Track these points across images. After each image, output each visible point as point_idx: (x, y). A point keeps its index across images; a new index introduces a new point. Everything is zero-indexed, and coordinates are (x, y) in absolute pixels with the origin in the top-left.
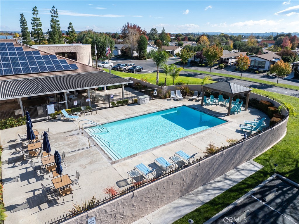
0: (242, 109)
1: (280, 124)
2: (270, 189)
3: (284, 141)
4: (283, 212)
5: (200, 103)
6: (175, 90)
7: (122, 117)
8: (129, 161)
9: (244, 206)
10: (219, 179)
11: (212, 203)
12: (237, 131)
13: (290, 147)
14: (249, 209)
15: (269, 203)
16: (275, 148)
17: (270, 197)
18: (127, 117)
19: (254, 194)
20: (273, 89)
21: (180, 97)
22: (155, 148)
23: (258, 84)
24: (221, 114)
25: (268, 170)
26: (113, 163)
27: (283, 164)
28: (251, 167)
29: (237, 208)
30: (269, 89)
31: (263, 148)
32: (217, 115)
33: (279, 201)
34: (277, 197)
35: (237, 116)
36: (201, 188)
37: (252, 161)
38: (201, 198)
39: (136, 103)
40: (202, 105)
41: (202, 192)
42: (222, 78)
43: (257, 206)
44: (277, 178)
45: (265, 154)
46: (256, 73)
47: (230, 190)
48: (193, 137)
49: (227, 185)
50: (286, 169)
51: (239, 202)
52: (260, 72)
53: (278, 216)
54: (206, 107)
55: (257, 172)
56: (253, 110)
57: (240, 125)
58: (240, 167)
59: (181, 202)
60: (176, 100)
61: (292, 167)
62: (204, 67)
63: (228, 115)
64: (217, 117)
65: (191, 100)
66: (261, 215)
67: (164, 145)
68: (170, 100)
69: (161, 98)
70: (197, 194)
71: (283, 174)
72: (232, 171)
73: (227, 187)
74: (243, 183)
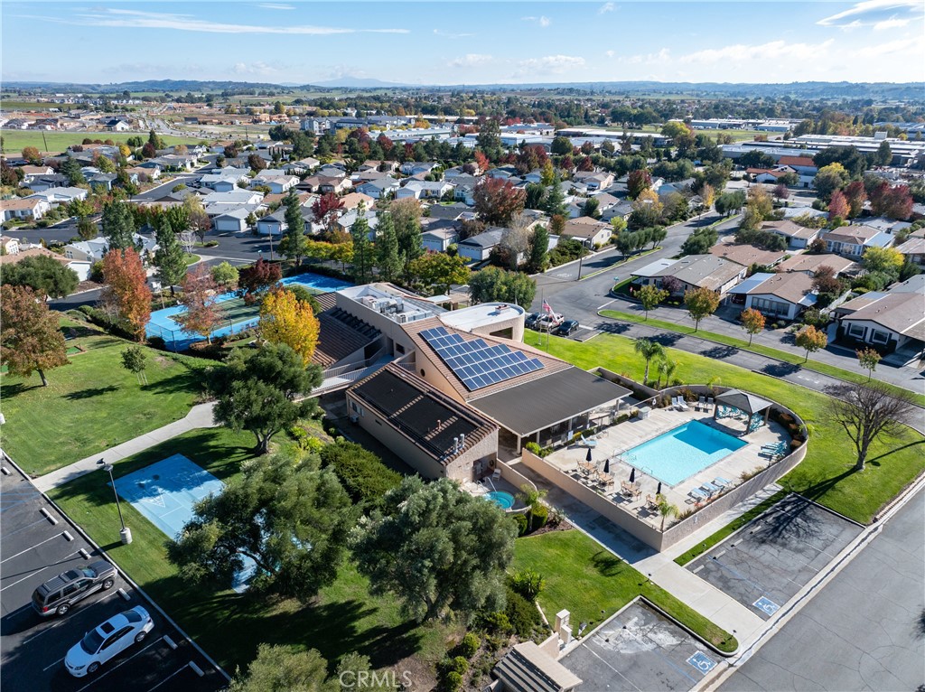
0: (762, 423)
1: (798, 450)
2: (789, 503)
3: (802, 464)
4: (796, 516)
5: (711, 414)
6: (675, 395)
7: (639, 441)
8: (681, 486)
9: (771, 514)
10: (751, 497)
11: (751, 512)
12: (760, 455)
13: (807, 470)
14: (774, 515)
15: (788, 512)
16: (793, 470)
17: (788, 508)
18: (645, 439)
19: (777, 507)
20: (800, 375)
21: (685, 407)
22: (695, 475)
23: (777, 363)
24: (740, 432)
25: (787, 490)
26: (671, 488)
27: (799, 485)
28: (774, 488)
29: (766, 515)
30: (793, 374)
31: (784, 472)
32: (735, 433)
33: (794, 510)
34: (793, 508)
35: (756, 435)
36: (741, 504)
37: (774, 483)
38: (742, 509)
39: (634, 417)
40: (714, 419)
41: (742, 506)
42: (720, 346)
43: (779, 514)
44: (794, 496)
45: (785, 477)
46: (773, 328)
47: (761, 505)
48: (722, 463)
49: (758, 501)
50: (801, 489)
51: (767, 511)
52: (780, 327)
53: (793, 518)
54: (719, 421)
55: (779, 492)
56: (773, 424)
57: (762, 448)
58: (765, 488)
59: (731, 512)
60: (680, 410)
61: (806, 488)
62: (678, 307)
63: (747, 433)
64: (736, 437)
65: (697, 409)
66: (782, 518)
67: (700, 472)
68: (671, 410)
69: (660, 407)
70: (739, 507)
71: (799, 493)
72: (760, 492)
73: (758, 503)
74: (769, 499)
